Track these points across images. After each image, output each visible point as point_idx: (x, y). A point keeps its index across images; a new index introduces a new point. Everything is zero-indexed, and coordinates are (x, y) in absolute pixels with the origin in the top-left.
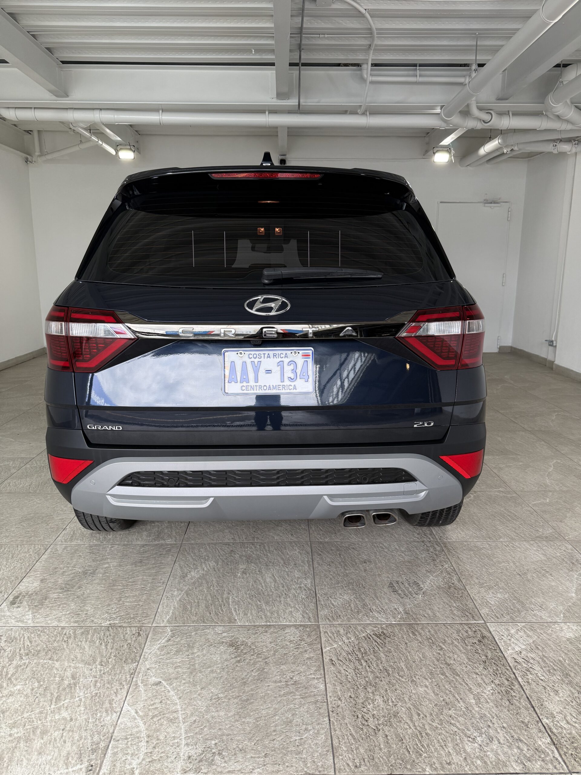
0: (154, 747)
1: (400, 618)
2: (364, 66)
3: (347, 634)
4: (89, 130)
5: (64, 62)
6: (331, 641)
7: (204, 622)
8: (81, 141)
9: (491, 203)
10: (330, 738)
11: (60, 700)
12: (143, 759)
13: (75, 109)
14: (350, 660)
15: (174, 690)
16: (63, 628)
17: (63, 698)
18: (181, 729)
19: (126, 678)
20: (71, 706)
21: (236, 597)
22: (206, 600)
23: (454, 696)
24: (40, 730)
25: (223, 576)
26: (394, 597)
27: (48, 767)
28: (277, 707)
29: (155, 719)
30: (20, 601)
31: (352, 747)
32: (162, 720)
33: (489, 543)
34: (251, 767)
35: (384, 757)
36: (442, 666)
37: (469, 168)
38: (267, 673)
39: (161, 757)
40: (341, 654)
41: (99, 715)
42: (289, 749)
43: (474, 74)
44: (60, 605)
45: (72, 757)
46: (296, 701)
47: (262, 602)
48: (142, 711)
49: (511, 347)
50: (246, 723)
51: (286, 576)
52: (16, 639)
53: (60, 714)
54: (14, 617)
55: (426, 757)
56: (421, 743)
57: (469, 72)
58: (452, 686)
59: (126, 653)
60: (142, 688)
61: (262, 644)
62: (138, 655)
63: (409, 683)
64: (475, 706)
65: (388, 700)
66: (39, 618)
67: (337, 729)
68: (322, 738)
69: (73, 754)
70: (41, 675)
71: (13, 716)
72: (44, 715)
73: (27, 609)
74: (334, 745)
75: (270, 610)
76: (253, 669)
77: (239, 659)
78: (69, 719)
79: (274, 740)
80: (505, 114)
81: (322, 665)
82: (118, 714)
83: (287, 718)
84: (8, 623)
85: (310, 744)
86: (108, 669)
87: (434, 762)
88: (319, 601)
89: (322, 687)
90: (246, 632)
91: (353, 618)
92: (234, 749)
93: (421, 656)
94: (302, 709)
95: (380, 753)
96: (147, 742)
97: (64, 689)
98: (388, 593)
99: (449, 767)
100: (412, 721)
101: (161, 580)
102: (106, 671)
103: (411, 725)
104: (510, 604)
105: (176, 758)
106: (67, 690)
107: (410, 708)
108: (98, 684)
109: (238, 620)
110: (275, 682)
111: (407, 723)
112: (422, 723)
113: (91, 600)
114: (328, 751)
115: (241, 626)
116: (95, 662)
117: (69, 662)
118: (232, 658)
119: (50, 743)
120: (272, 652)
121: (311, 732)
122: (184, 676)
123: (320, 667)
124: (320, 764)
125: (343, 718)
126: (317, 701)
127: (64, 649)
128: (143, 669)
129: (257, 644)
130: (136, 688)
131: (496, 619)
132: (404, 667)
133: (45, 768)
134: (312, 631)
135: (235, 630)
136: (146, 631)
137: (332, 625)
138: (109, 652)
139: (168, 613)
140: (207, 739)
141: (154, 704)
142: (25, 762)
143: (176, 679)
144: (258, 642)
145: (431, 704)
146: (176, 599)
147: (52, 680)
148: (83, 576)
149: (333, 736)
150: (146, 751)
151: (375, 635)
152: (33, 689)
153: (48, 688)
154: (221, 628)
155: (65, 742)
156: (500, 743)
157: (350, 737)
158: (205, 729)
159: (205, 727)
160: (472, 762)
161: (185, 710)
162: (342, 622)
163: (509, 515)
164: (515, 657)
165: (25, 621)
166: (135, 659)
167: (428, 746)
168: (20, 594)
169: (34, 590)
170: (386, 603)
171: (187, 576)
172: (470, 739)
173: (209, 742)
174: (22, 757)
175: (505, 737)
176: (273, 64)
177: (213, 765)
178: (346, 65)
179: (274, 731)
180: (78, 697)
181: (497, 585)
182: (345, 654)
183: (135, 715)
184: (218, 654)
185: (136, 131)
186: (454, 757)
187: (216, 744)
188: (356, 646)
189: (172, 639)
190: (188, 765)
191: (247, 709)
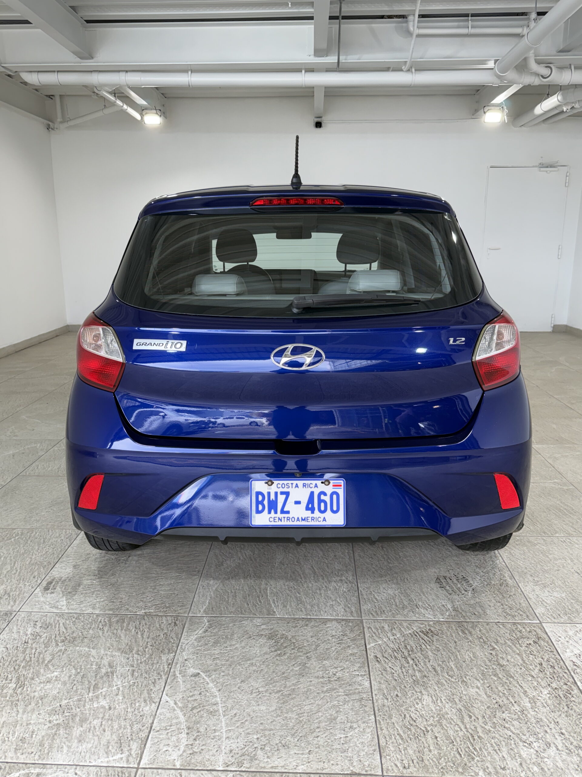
0: (195, 740)
1: (449, 616)
2: (411, 18)
3: (392, 630)
4: (114, 93)
5: (88, 22)
6: (375, 638)
7: (242, 613)
8: (105, 106)
9: (547, 167)
10: (376, 737)
11: (98, 688)
12: (184, 751)
13: (100, 71)
14: (395, 657)
15: (213, 682)
16: (98, 615)
17: (100, 685)
18: (221, 722)
19: (164, 668)
20: (109, 695)
21: (274, 588)
22: (243, 590)
23: (508, 699)
24: (79, 718)
25: (260, 566)
26: (442, 592)
27: (88, 755)
28: (320, 703)
29: (195, 711)
30: (53, 586)
31: (400, 747)
32: (202, 712)
33: (544, 538)
34: (294, 764)
35: (435, 759)
36: (495, 667)
37: (523, 128)
38: (308, 668)
39: (202, 750)
40: (386, 651)
41: (137, 705)
42: (334, 747)
43: (532, 24)
44: (93, 592)
45: (112, 746)
46: (340, 697)
47: (302, 593)
48: (182, 703)
49: (566, 326)
50: (288, 718)
51: (326, 568)
52: (51, 625)
53: (98, 703)
54: (48, 603)
55: (478, 761)
56: (473, 746)
57: (526, 22)
58: (505, 689)
59: (162, 643)
60: (180, 679)
61: (303, 638)
62: (175, 645)
63: (460, 683)
64: (530, 710)
65: (437, 700)
66: (73, 605)
67: (384, 728)
68: (368, 737)
69: (113, 743)
70: (78, 662)
71: (51, 702)
72: (82, 703)
73: (61, 595)
74: (381, 745)
75: (310, 603)
76: (294, 663)
77: (279, 652)
78: (107, 707)
79: (318, 737)
80: (567, 68)
81: (366, 662)
82: (157, 704)
83: (331, 715)
84: (43, 609)
85: (356, 743)
86: (145, 659)
87: (487, 766)
88: (362, 595)
89: (366, 684)
90: (285, 625)
91: (398, 614)
92: (277, 744)
93: (472, 656)
94: (346, 707)
95: (429, 755)
96: (188, 734)
97: (102, 678)
98: (435, 589)
99: (504, 772)
100: (463, 722)
101: (196, 568)
102: (143, 660)
103: (462, 727)
104: (567, 604)
105: (217, 751)
106: (105, 679)
107: (461, 710)
108: (136, 674)
109: (277, 613)
110: (318, 677)
111: (458, 725)
112: (474, 725)
113: (124, 587)
114: (374, 750)
115: (280, 619)
116: (132, 651)
117: (105, 650)
118: (272, 652)
119: (89, 732)
120: (314, 647)
121: (356, 731)
122: (223, 669)
123: (364, 664)
124: (366, 764)
125: (390, 717)
126: (362, 699)
127: (100, 637)
128: (180, 659)
129: (297, 638)
130: (174, 679)
131: (553, 619)
132: (453, 667)
133: (85, 756)
134: (355, 627)
135: (273, 622)
136: (182, 621)
137: (376, 621)
138: (145, 641)
139: (204, 603)
140: (248, 734)
141: (193, 696)
142: (65, 749)
143: (215, 671)
144: (298, 636)
145: (483, 706)
146: (212, 588)
147: (89, 668)
148: (116, 563)
149: (379, 735)
150: (186, 743)
151: (422, 632)
152: (70, 676)
153: (85, 676)
154: (259, 620)
155: (104, 731)
156: (558, 749)
157: (398, 737)
158: (247, 723)
159: (246, 720)
160: (529, 768)
161: (224, 702)
162: (386, 617)
163: (565, 509)
164: (574, 661)
165: (60, 607)
166: (172, 649)
167: (480, 749)
168: (53, 580)
169: (67, 576)
170: (433, 599)
171: (223, 565)
172: (526, 744)
173: (251, 736)
174: (62, 744)
175: (563, 744)
176: (311, 18)
177: (256, 759)
178: (390, 17)
179: (318, 728)
180: (116, 686)
181: (553, 582)
182: (390, 651)
183: (174, 706)
184: (257, 646)
185: (162, 94)
186: (508, 763)
187: (258, 738)
188: (402, 643)
189: (209, 630)
190: (230, 758)
191: (290, 704)
